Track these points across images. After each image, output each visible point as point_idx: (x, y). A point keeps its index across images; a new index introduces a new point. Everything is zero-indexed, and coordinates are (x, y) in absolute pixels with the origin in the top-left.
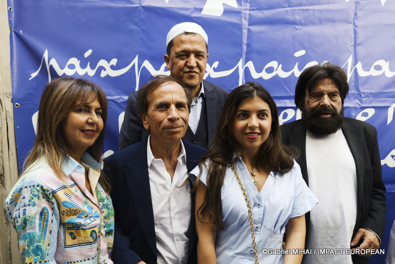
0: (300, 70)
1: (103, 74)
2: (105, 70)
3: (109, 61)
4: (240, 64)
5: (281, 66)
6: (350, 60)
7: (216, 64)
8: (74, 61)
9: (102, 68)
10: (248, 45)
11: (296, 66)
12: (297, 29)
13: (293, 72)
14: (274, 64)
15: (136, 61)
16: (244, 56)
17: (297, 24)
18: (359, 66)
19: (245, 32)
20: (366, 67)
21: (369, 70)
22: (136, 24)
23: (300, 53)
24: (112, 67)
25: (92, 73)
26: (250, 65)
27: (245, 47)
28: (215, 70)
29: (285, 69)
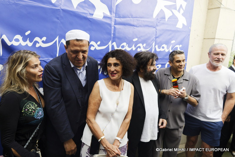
0: (135, 47)
1: (37, 45)
2: (38, 43)
3: (41, 38)
4: (110, 43)
5: (127, 45)
6: (154, 44)
7: (99, 43)
8: (18, 37)
9: (36, 42)
10: (114, 34)
11: (134, 45)
12: (134, 28)
13: (132, 49)
14: (124, 44)
15: (57, 39)
16: (112, 39)
17: (134, 26)
18: (157, 46)
19: (113, 28)
20: (159, 47)
21: (160, 48)
22: (58, 18)
23: (135, 40)
24: (43, 42)
25: (30, 44)
26: (114, 44)
27: (112, 35)
28: (99, 46)
29: (129, 47)
